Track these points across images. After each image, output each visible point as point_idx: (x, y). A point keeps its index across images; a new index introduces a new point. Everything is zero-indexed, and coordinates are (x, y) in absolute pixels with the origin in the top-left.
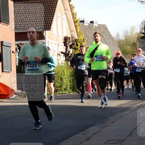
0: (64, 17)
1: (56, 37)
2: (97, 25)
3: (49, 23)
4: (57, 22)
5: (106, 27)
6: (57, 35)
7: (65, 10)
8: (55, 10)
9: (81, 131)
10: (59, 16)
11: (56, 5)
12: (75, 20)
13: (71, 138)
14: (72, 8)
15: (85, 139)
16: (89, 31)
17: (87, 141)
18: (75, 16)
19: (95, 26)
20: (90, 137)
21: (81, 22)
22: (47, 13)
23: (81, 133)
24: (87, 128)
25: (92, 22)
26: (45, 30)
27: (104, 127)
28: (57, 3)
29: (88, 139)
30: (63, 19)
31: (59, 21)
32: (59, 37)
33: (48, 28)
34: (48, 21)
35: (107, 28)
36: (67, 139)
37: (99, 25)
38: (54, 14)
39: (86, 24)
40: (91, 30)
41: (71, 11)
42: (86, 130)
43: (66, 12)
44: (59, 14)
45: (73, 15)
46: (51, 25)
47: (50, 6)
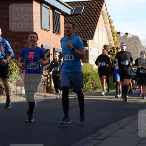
0: (104, 29)
1: (97, 45)
2: (130, 36)
3: (92, 34)
4: (98, 33)
5: (138, 37)
6: (98, 44)
7: (105, 23)
8: (97, 23)
9: (116, 122)
10: (100, 28)
11: (98, 20)
12: (113, 32)
13: (108, 127)
14: (111, 22)
15: (120, 128)
16: (124, 41)
17: (120, 130)
18: (113, 28)
19: (129, 37)
20: (124, 126)
21: (118, 33)
22: (91, 26)
23: (116, 123)
24: (121, 119)
25: (127, 34)
26: (89, 39)
27: (135, 119)
28: (98, 18)
29: (121, 128)
30: (103, 30)
31: (100, 32)
32: (100, 45)
33: (91, 38)
34: (91, 32)
35: (139, 39)
36: (104, 127)
37: (132, 36)
38: (96, 27)
39: (121, 35)
40: (126, 40)
41: (110, 24)
42: (119, 121)
43: (106, 25)
44: (100, 27)
45: (112, 27)
46: (93, 36)
47: (93, 20)
